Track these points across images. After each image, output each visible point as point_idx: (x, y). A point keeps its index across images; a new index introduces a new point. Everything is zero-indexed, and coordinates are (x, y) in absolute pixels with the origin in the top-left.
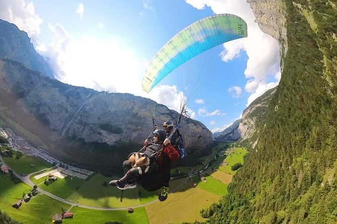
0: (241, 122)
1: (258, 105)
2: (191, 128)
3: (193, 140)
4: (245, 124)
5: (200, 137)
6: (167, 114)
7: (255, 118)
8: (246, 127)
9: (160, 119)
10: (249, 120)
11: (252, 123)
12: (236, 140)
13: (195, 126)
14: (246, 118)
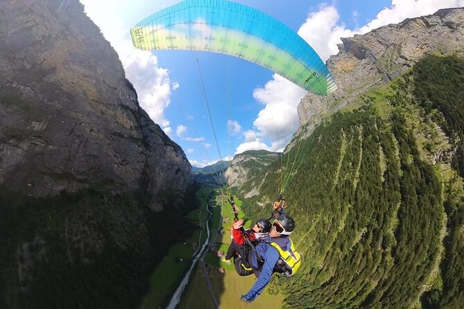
0: (232, 166)
1: (254, 158)
2: (168, 154)
3: (167, 177)
4: (236, 171)
5: (178, 170)
6: (131, 110)
7: (248, 169)
8: (237, 175)
9: (114, 117)
10: (242, 169)
11: (244, 172)
12: (222, 186)
13: (174, 153)
14: (238, 164)
